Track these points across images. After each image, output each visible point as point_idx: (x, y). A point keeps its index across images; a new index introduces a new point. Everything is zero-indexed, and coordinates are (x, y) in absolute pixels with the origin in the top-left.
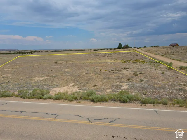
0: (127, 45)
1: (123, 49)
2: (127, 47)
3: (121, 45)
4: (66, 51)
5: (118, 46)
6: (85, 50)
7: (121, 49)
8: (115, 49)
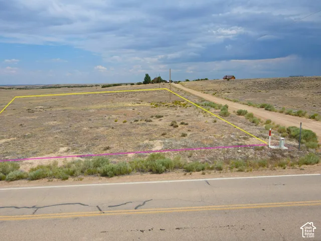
0: (159, 78)
1: (152, 83)
2: (158, 80)
3: (150, 78)
5: (145, 80)
6: (86, 86)
7: (150, 84)
8: (139, 84)
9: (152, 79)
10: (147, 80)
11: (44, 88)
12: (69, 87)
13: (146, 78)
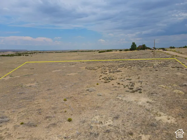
0: (144, 46)
1: (138, 50)
3: (136, 45)
4: (73, 52)
5: (131, 47)
7: (135, 51)
8: (126, 50)
9: (137, 46)
10: (133, 48)
11: (71, 52)
12: (81, 51)
13: (132, 46)
